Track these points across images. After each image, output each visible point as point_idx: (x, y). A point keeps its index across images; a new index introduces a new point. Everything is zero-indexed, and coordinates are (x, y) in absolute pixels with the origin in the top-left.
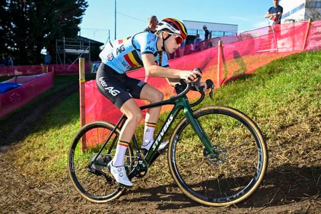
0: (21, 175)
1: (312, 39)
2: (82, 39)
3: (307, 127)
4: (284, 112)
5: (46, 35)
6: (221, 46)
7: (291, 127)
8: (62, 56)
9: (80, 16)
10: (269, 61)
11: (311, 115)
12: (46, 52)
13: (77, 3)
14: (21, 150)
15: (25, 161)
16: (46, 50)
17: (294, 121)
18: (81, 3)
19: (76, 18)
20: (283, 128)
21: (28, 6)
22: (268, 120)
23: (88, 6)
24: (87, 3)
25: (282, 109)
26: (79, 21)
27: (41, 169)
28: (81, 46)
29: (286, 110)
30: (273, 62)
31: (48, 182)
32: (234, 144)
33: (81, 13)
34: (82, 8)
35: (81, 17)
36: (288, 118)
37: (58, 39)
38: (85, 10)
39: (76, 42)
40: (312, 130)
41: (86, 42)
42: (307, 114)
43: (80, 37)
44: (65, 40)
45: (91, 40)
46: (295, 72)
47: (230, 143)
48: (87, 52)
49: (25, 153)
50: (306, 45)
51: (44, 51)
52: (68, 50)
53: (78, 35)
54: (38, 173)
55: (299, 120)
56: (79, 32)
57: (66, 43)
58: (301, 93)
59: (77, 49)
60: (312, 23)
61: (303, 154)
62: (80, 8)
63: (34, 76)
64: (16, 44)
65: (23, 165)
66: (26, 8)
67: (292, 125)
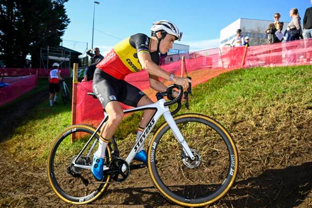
0: (15, 161)
1: (248, 60)
2: (63, 49)
3: (253, 123)
4: (234, 112)
5: (32, 43)
6: (184, 60)
7: (241, 123)
8: (45, 61)
9: (63, 29)
10: (218, 74)
11: (254, 114)
12: (31, 58)
13: (60, 18)
14: (12, 140)
15: (16, 150)
16: (30, 56)
17: (242, 118)
18: (65, 19)
19: (59, 31)
20: (235, 123)
21: (17, 18)
22: (224, 118)
23: (70, 22)
24: (69, 19)
25: (233, 109)
26: (62, 34)
27: (34, 156)
28: (62, 54)
29: (236, 110)
30: (221, 75)
31: (42, 167)
32: (199, 135)
33: (63, 27)
34: (65, 24)
35: (63, 31)
36: (238, 116)
37: (43, 47)
38: (67, 25)
39: (58, 50)
40: (257, 125)
41: (67, 52)
42: (252, 113)
43: (62, 47)
44: (49, 48)
45: (71, 50)
46: (239, 83)
47: (196, 135)
48: (68, 59)
49: (16, 143)
50: (244, 64)
51: (29, 57)
52: (51, 57)
53: (61, 45)
54: (31, 160)
55: (246, 118)
56: (61, 43)
57: (49, 51)
58: (246, 98)
59: (59, 57)
60: (248, 48)
61: (252, 143)
62: (63, 23)
63: (20, 77)
64: (3, 50)
65: (15, 153)
66: (15, 19)
67: (242, 122)
